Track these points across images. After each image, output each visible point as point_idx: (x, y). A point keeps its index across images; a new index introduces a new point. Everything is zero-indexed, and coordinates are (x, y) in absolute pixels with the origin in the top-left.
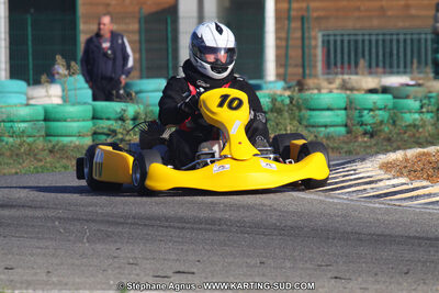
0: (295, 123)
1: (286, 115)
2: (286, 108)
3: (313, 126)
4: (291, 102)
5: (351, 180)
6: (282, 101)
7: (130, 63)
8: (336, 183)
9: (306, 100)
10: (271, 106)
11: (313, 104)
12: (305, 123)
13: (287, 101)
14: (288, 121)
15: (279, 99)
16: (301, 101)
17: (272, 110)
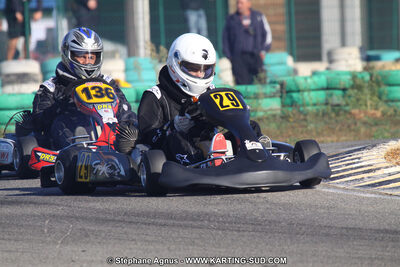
0: (376, 98)
1: (366, 91)
2: (366, 85)
3: (393, 101)
4: (371, 79)
5: (352, 169)
6: (363, 78)
7: (269, 39)
8: (338, 172)
9: (385, 77)
10: (351, 82)
11: (392, 80)
12: (384, 98)
13: (367, 77)
14: (369, 96)
15: (359, 76)
16: (380, 78)
17: (353, 87)
